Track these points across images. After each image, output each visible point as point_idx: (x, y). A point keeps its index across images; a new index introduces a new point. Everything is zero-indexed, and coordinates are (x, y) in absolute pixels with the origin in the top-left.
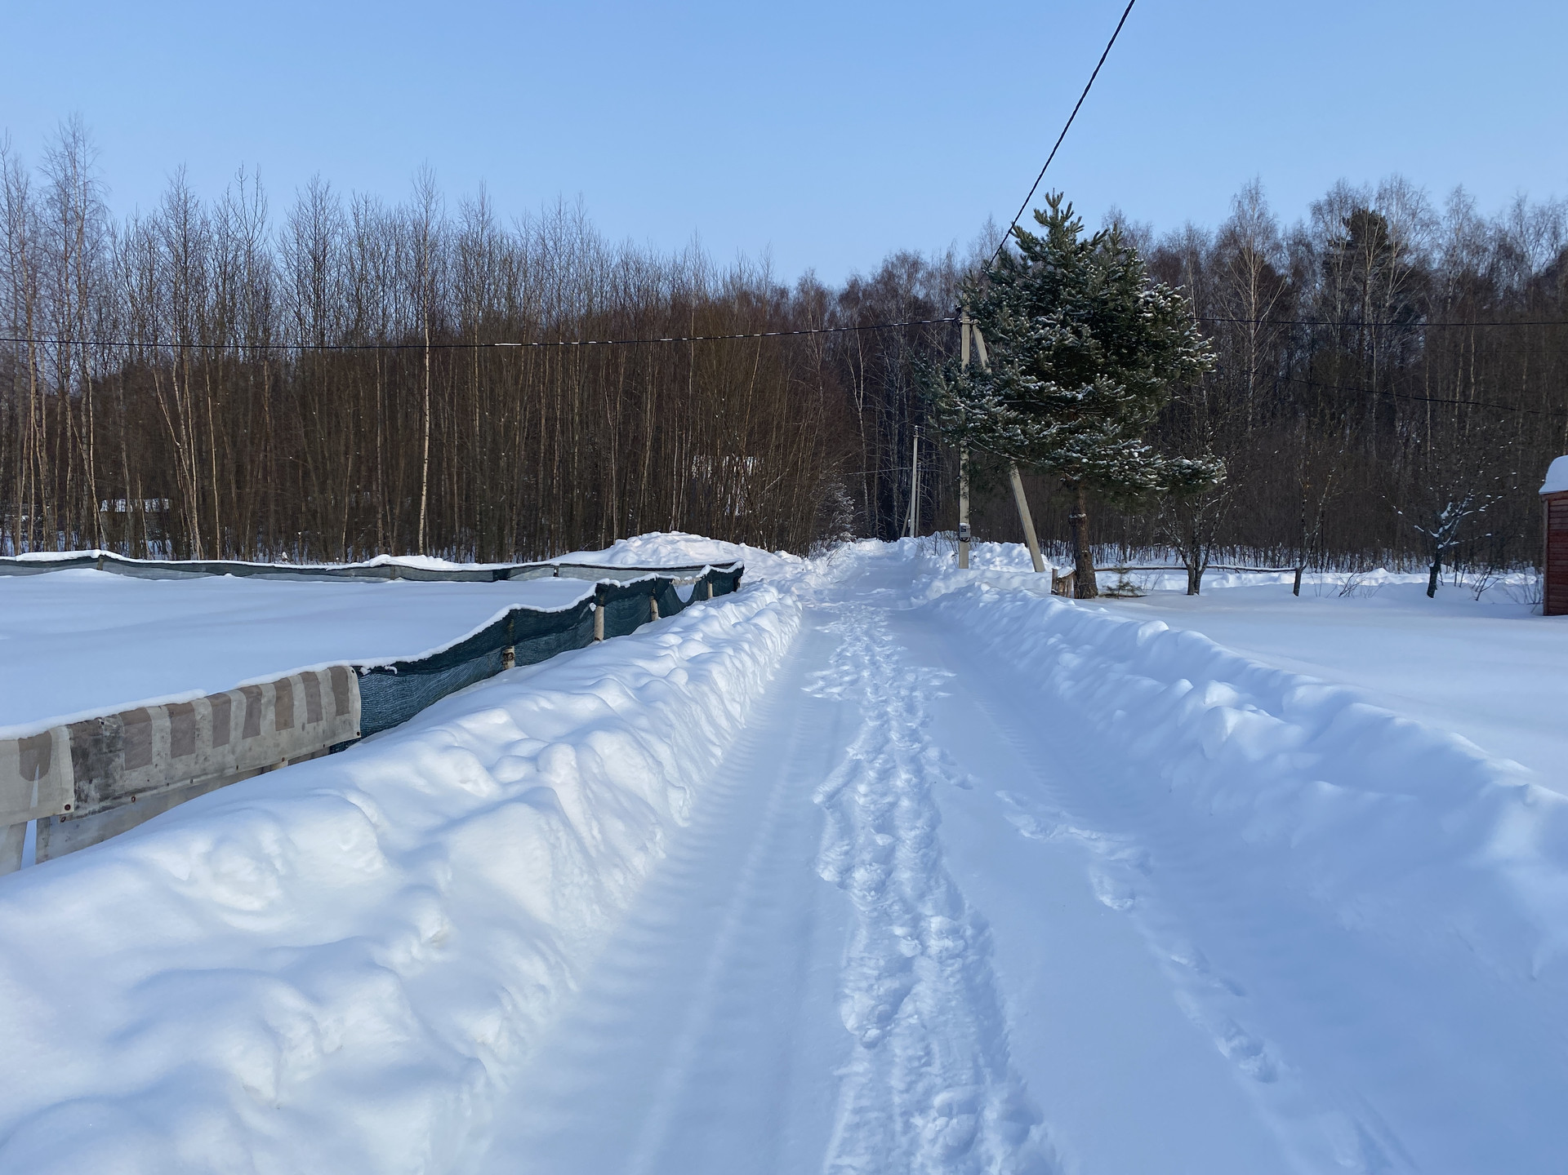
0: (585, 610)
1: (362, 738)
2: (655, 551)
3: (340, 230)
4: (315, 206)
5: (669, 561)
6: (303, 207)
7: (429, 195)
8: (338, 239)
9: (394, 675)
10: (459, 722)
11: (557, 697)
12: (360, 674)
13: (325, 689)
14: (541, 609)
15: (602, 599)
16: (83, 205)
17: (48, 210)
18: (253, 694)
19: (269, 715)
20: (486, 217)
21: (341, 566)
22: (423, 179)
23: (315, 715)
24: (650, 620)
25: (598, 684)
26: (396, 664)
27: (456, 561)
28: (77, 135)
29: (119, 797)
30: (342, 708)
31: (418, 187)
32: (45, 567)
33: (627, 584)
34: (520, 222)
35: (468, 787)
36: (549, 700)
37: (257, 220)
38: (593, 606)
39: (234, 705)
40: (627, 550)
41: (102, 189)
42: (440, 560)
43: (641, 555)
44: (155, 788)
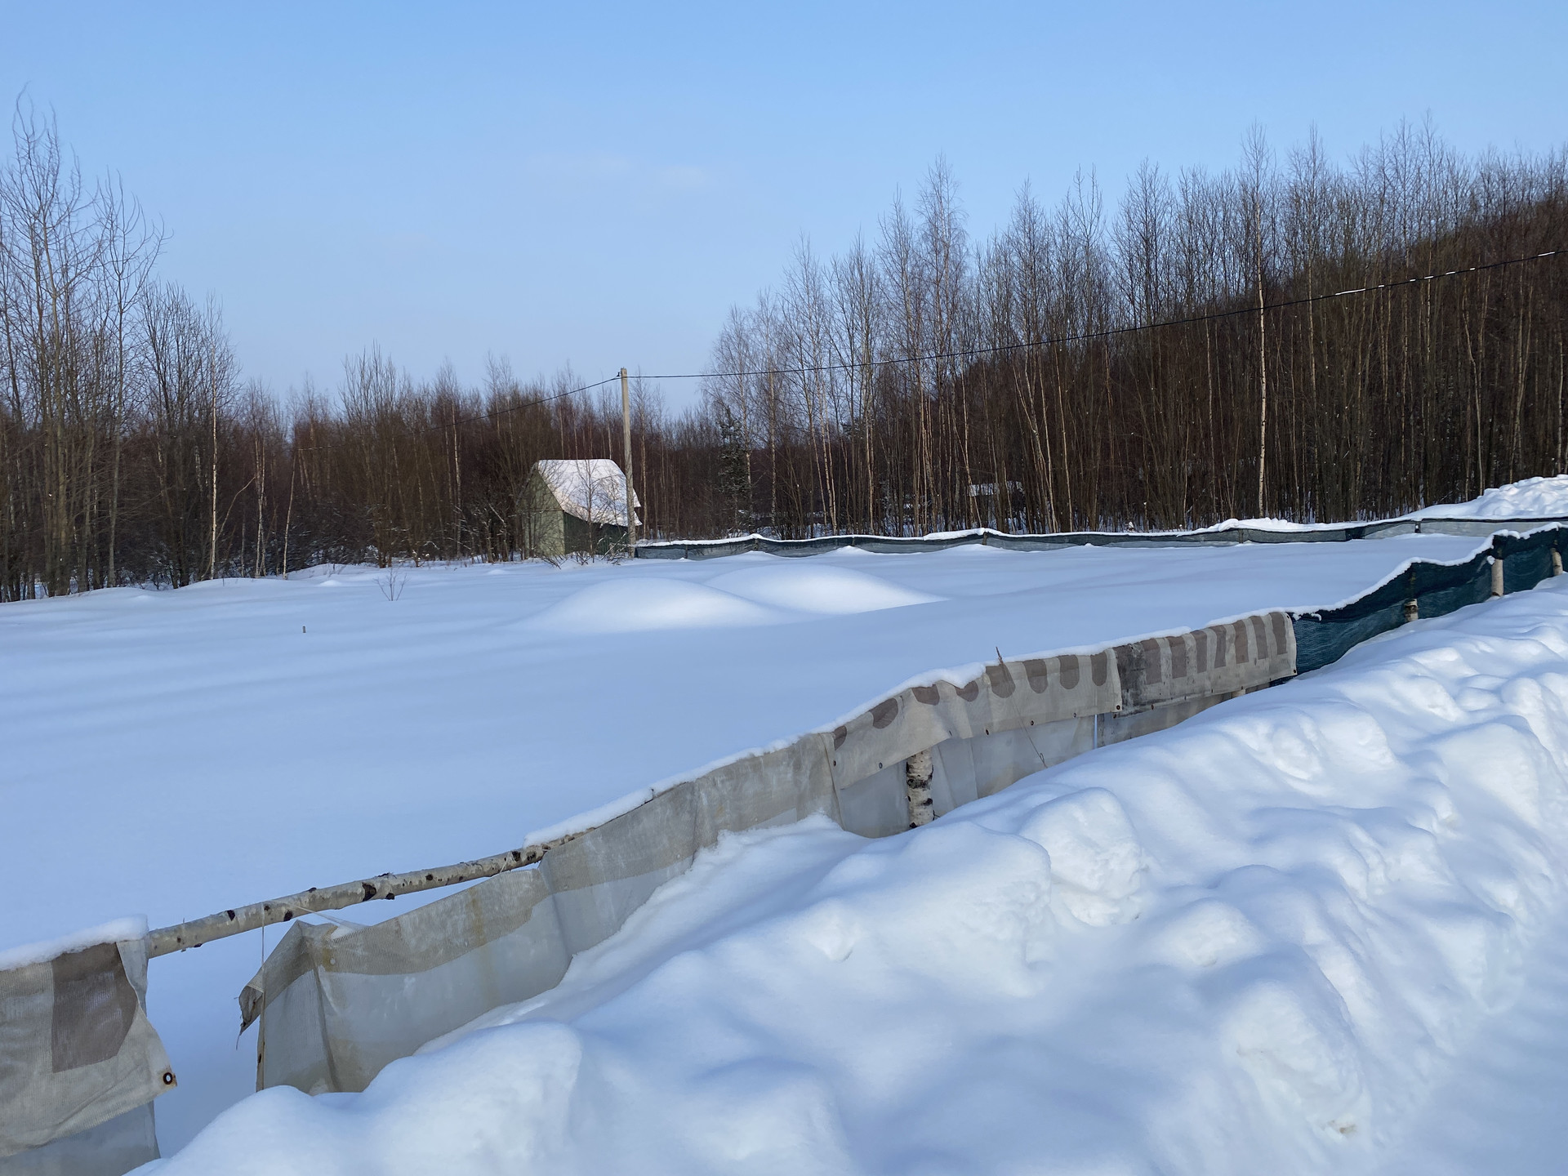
0: (1483, 563)
1: (1299, 674)
2: (1537, 500)
3: (1169, 209)
4: (1145, 191)
5: (1556, 509)
6: (1134, 194)
7: (1259, 153)
8: (1167, 217)
9: (1319, 622)
10: (1412, 658)
11: (1495, 642)
12: (1293, 619)
13: (1269, 629)
14: (1440, 563)
15: (1499, 552)
16: (948, 235)
17: (923, 244)
18: (1219, 630)
19: (1231, 651)
20: (1317, 163)
21: (1190, 532)
22: (1252, 139)
23: (1263, 654)
24: (1552, 574)
25: (1535, 631)
26: (1320, 612)
27: (1301, 522)
28: (942, 174)
29: (1144, 705)
30: (1282, 650)
31: (1248, 149)
32: (943, 544)
33: (1526, 535)
34: (1358, 159)
35: (1437, 711)
36: (1486, 643)
37: (1093, 216)
38: (1491, 560)
39: (1209, 639)
40: (1500, 500)
41: (961, 217)
42: (1284, 522)
43: (1518, 504)
44: (1164, 700)
